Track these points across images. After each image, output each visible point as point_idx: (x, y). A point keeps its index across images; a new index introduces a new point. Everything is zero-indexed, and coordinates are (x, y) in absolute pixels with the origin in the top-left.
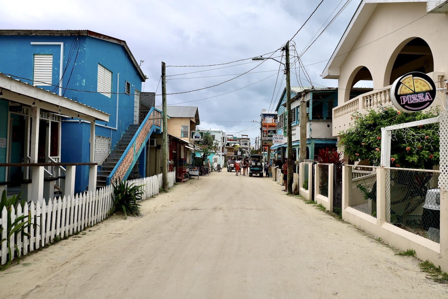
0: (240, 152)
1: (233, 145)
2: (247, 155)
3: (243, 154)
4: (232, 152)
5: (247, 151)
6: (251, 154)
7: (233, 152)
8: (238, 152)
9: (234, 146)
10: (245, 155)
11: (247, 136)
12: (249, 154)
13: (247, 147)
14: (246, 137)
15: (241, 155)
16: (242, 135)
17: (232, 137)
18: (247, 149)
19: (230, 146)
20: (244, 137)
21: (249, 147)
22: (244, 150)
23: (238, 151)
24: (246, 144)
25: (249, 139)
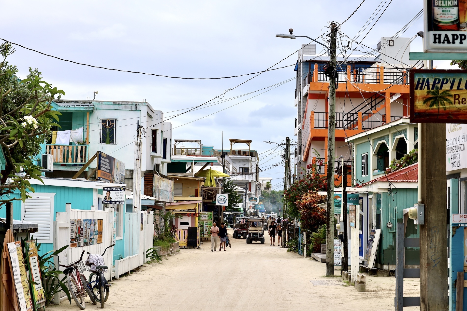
0: (227, 196)
1: (197, 169)
2: (248, 206)
3: (236, 203)
4: (196, 196)
5: (250, 194)
6: (261, 203)
7: (199, 194)
8: (218, 195)
9: (202, 173)
10: (241, 206)
11: (249, 142)
12: (256, 203)
13: (247, 179)
14: (244, 147)
15: (229, 208)
16: (232, 141)
17: (198, 147)
18: (247, 186)
19: (188, 172)
20: (237, 147)
21: (254, 179)
22: (240, 189)
23: (216, 192)
24: (245, 171)
25: (253, 154)
